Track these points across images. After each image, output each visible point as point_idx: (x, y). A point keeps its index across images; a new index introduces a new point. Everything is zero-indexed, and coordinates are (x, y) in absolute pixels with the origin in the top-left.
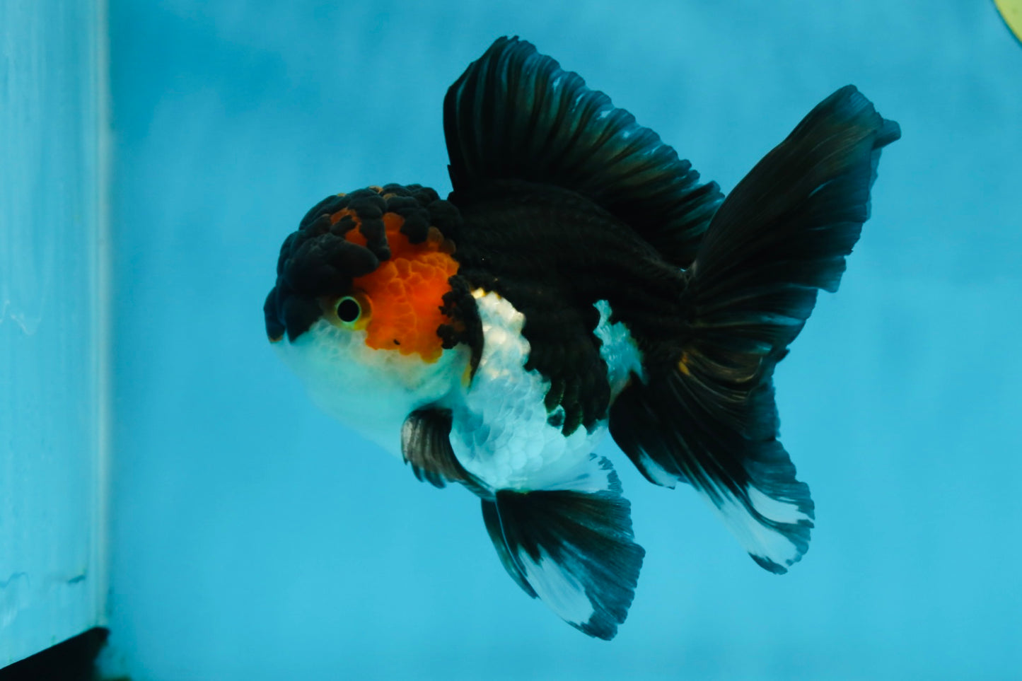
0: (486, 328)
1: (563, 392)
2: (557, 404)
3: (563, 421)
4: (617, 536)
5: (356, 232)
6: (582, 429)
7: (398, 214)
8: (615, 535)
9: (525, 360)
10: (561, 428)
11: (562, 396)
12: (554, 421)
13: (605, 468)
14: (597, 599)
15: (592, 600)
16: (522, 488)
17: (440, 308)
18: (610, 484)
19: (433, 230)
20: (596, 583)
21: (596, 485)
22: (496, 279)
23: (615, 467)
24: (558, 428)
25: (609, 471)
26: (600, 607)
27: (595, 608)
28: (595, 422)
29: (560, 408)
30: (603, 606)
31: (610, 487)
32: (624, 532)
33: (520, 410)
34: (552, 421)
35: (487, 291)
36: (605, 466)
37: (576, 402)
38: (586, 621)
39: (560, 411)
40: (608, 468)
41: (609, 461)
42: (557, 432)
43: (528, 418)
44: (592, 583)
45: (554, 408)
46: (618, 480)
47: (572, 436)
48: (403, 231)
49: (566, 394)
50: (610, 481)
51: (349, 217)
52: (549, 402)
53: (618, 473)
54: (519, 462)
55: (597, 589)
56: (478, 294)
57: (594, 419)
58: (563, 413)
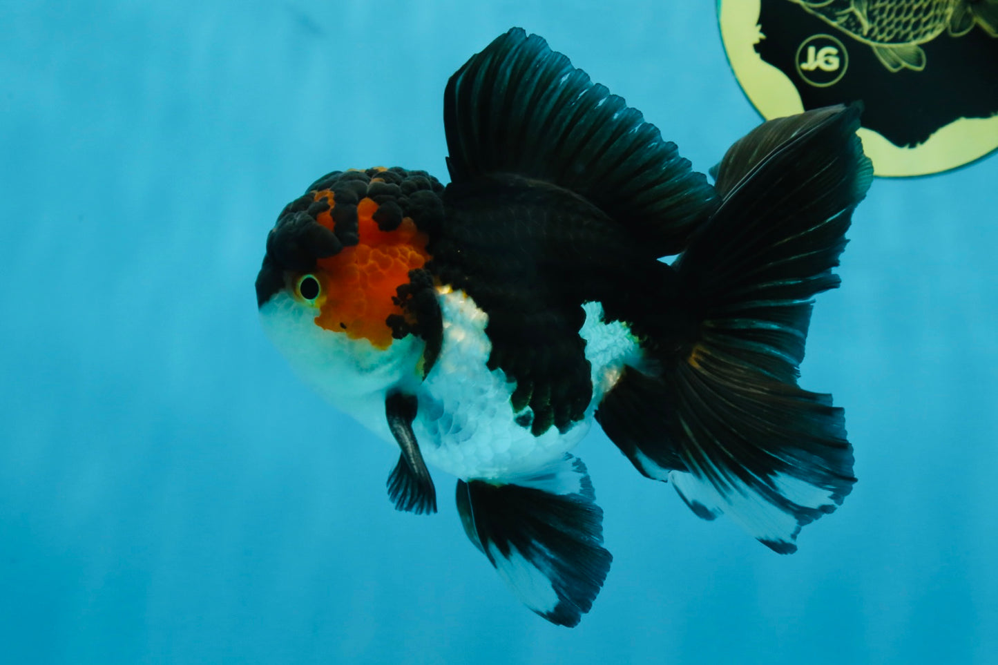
0: (446, 325)
1: (531, 393)
2: (524, 405)
3: (531, 422)
4: (585, 539)
5: (327, 216)
6: (553, 430)
7: (374, 200)
8: (582, 538)
9: (486, 358)
10: (530, 428)
11: (530, 398)
12: (522, 421)
13: (579, 470)
14: (562, 591)
15: (558, 592)
16: (493, 479)
17: (393, 298)
18: (582, 488)
19: (407, 221)
20: (563, 578)
21: (568, 485)
22: (467, 278)
23: (590, 472)
24: (527, 429)
25: (582, 475)
26: (565, 598)
27: (559, 598)
28: (570, 423)
29: (528, 409)
30: (568, 597)
31: (581, 492)
32: (593, 536)
33: (483, 407)
34: (520, 421)
35: (455, 288)
36: (578, 468)
37: (548, 404)
38: (551, 609)
39: (529, 412)
40: (581, 472)
41: (584, 464)
42: (526, 433)
43: (492, 416)
44: (559, 578)
45: (521, 409)
46: (591, 487)
47: (542, 437)
48: (374, 218)
49: (534, 396)
50: (582, 486)
51: (326, 199)
52: (517, 402)
53: (592, 479)
54: (488, 454)
55: (564, 583)
56: (445, 291)
57: (569, 421)
58: (532, 415)
